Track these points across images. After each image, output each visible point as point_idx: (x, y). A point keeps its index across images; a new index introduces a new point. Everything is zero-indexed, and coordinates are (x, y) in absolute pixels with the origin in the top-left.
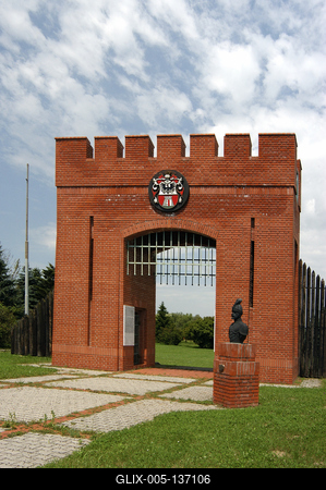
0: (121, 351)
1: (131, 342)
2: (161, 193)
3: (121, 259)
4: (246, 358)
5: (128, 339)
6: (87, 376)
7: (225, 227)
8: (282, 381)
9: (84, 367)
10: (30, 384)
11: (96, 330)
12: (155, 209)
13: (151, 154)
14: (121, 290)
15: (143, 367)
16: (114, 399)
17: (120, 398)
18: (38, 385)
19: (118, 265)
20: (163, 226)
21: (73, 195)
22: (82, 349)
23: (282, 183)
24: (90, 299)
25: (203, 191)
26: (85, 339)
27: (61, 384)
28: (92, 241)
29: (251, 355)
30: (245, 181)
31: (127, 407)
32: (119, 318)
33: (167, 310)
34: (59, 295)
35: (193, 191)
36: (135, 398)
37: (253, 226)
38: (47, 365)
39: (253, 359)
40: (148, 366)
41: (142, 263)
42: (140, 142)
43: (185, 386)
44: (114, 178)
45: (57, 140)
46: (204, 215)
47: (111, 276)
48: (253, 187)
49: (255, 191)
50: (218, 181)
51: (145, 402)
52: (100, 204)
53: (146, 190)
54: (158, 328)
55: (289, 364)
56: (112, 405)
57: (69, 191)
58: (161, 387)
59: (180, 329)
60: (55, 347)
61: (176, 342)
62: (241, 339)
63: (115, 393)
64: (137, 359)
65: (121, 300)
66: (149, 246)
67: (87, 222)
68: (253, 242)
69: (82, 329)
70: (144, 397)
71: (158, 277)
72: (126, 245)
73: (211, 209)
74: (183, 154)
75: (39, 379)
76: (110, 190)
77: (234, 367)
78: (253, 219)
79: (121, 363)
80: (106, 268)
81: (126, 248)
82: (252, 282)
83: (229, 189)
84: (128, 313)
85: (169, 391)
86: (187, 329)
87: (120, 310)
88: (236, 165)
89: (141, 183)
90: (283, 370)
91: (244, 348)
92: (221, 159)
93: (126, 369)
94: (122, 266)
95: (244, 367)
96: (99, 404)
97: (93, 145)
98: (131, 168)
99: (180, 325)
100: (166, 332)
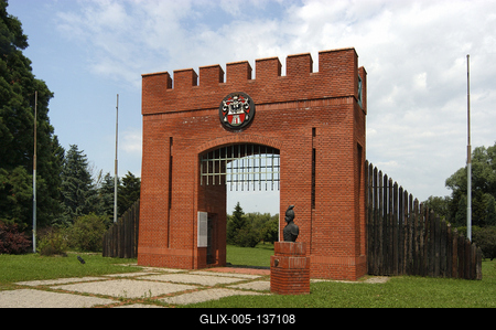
0: (196, 251)
1: (205, 244)
2: (230, 113)
3: (196, 172)
4: (298, 254)
5: (202, 241)
6: (167, 273)
7: (287, 137)
8: (345, 278)
9: (164, 266)
10: (126, 278)
11: (175, 234)
12: (225, 127)
13: (221, 80)
14: (196, 199)
15: (215, 266)
16: (190, 287)
17: (194, 287)
18: (132, 278)
19: (194, 178)
20: (232, 141)
21: (155, 120)
22: (162, 250)
23: (342, 94)
24: (170, 207)
25: (267, 107)
26: (165, 242)
27: (148, 278)
28: (171, 158)
29: (302, 251)
30: (306, 95)
31: (200, 293)
32: (194, 223)
33: (243, 211)
34: (144, 204)
35: (258, 109)
36: (207, 287)
37: (314, 134)
38: (134, 264)
39: (304, 255)
40: (219, 266)
41: (214, 174)
42: (212, 71)
43: (250, 280)
44: (189, 104)
45: (143, 76)
46: (269, 129)
47: (187, 187)
48: (314, 100)
49: (316, 103)
50: (281, 97)
51: (214, 290)
52: (178, 127)
53: (217, 112)
54: (234, 230)
55: (351, 262)
56: (189, 291)
57: (152, 117)
58: (229, 281)
59: (257, 231)
60: (141, 250)
61: (253, 244)
62: (294, 238)
63: (191, 284)
64: (210, 258)
65: (196, 208)
66: (220, 159)
67: (168, 142)
68: (314, 150)
69: (162, 234)
70: (213, 287)
71: (228, 184)
72: (200, 159)
73: (275, 123)
74: (250, 77)
75: (133, 275)
76: (187, 114)
77: (286, 261)
78: (314, 129)
79: (195, 262)
80: (183, 181)
81: (200, 162)
82: (314, 185)
83: (291, 104)
84: (201, 218)
85: (235, 284)
86: (265, 230)
87: (194, 216)
88: (297, 82)
89: (213, 106)
90: (346, 267)
91: (295, 246)
92: (285, 78)
93: (200, 267)
94: (196, 178)
95: (296, 261)
96: (179, 290)
97: (172, 77)
98: (203, 93)
99: (258, 226)
100: (242, 234)
